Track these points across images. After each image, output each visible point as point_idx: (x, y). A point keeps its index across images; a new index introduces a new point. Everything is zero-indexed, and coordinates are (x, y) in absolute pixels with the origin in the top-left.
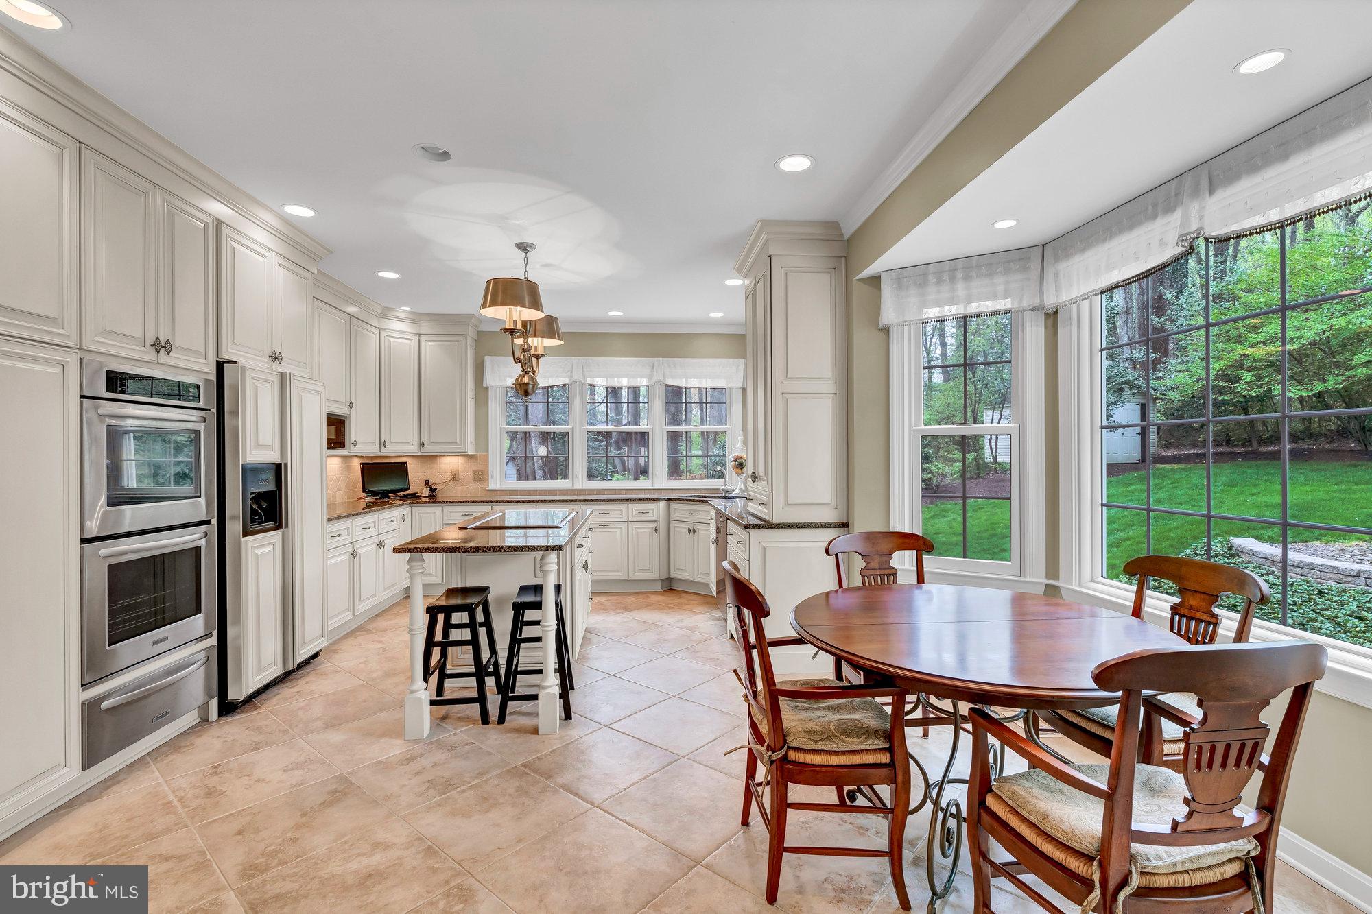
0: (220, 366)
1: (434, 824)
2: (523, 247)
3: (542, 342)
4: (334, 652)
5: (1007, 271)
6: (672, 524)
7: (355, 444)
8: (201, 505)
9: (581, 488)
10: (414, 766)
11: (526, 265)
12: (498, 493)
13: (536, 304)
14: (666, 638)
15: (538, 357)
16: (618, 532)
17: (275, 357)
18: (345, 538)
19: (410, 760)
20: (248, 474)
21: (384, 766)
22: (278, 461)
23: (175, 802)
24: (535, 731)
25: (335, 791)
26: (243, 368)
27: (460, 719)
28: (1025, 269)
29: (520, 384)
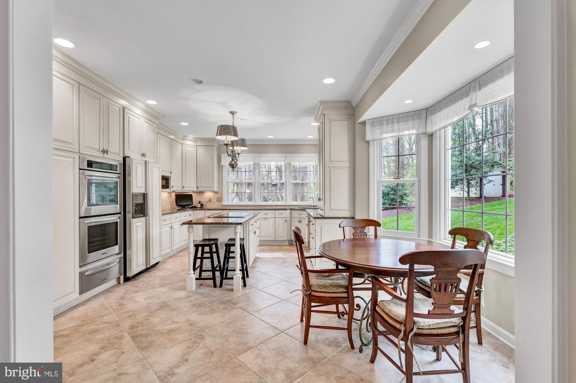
0: (124, 159)
1: (193, 317)
2: (232, 113)
3: (240, 148)
4: (164, 263)
5: (414, 119)
6: (292, 219)
7: (173, 187)
8: (118, 207)
9: (258, 204)
10: (189, 299)
11: (233, 119)
12: (226, 206)
13: (236, 135)
14: (287, 261)
15: (238, 154)
16: (271, 222)
17: (143, 155)
18: (168, 221)
19: (187, 298)
20: (134, 196)
21: (178, 299)
22: (144, 192)
23: (109, 307)
24: (232, 290)
25: (162, 306)
26: (132, 159)
27: (207, 286)
28: (420, 118)
29: (231, 164)
